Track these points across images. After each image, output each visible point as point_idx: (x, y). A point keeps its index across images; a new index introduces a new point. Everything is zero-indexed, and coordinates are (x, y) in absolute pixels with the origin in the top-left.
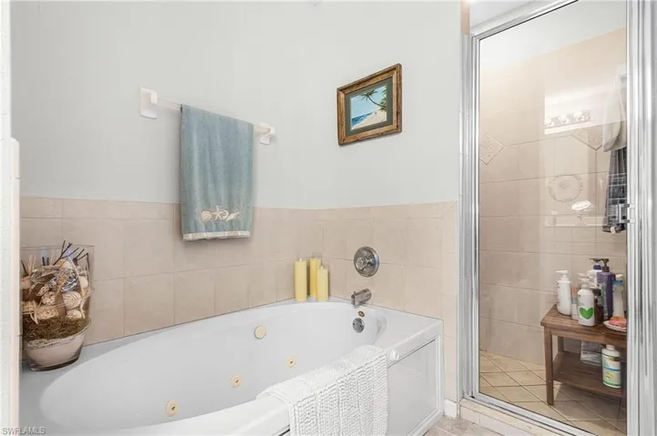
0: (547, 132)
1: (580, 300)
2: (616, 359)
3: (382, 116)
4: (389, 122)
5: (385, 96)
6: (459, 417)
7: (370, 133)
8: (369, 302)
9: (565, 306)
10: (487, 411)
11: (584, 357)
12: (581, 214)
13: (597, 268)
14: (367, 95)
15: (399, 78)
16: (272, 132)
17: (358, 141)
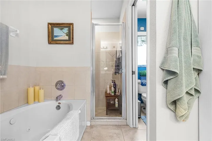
0: (101, 50)
1: (112, 90)
2: (117, 101)
3: (67, 38)
4: (69, 40)
5: (68, 31)
6: (91, 125)
7: (62, 42)
8: (61, 99)
9: (108, 92)
10: (97, 120)
11: (111, 102)
12: (106, 71)
13: (113, 82)
14: (61, 29)
15: (73, 27)
16: (18, 32)
17: (57, 44)
